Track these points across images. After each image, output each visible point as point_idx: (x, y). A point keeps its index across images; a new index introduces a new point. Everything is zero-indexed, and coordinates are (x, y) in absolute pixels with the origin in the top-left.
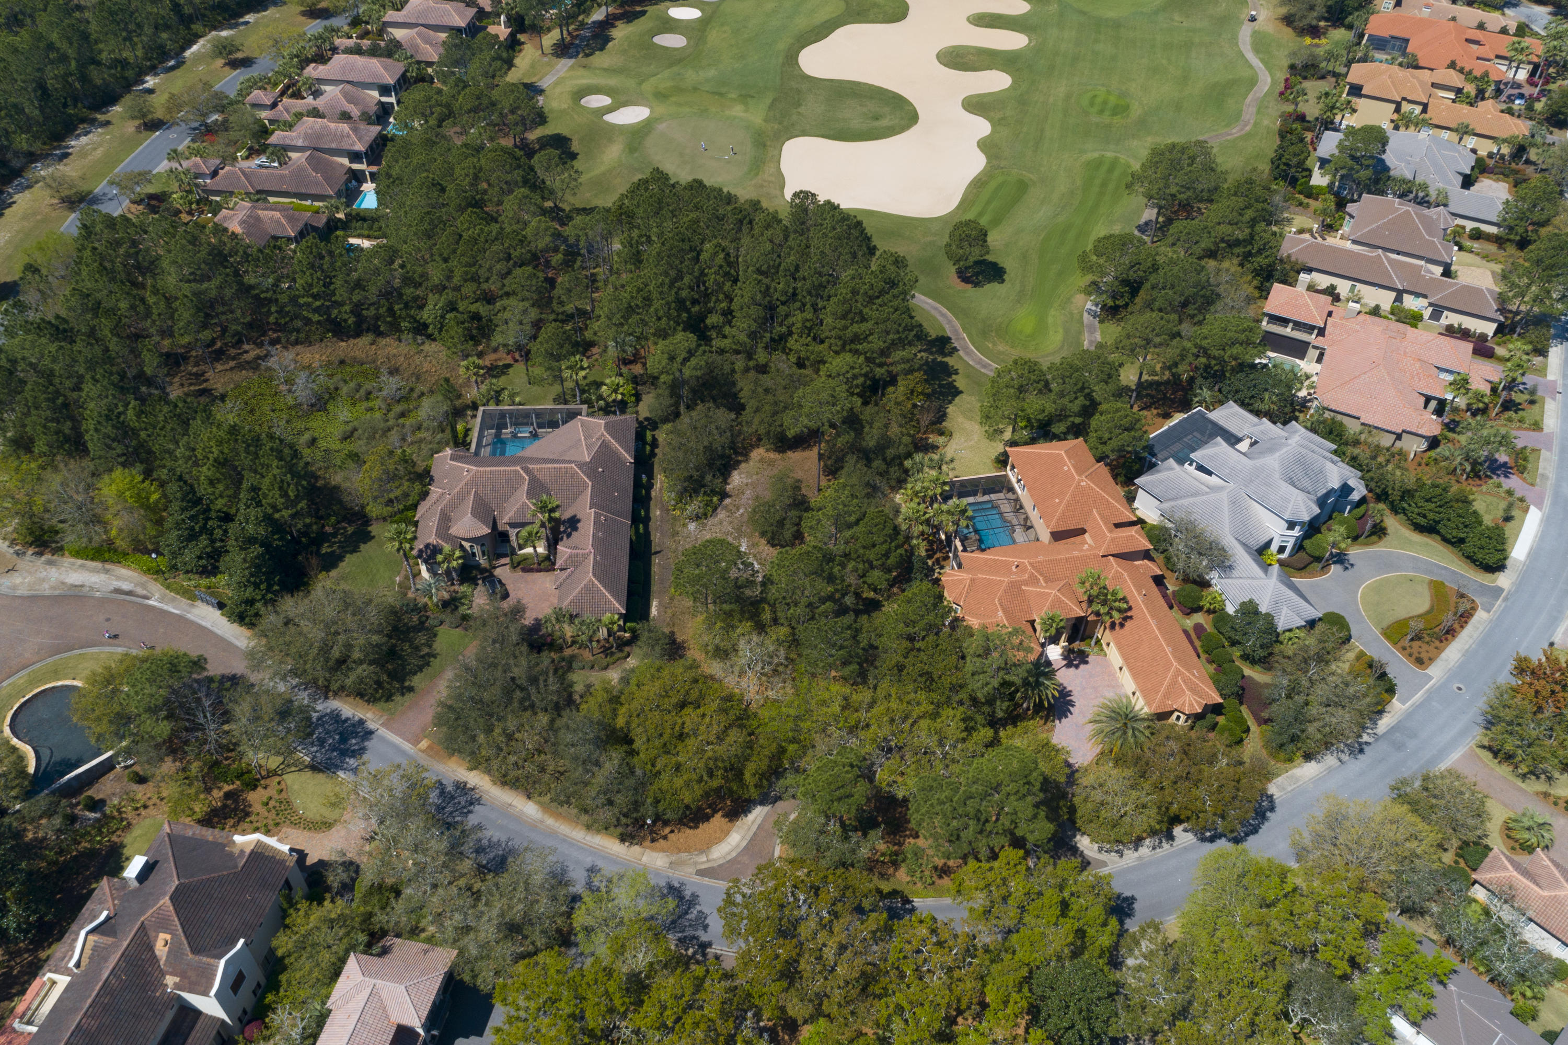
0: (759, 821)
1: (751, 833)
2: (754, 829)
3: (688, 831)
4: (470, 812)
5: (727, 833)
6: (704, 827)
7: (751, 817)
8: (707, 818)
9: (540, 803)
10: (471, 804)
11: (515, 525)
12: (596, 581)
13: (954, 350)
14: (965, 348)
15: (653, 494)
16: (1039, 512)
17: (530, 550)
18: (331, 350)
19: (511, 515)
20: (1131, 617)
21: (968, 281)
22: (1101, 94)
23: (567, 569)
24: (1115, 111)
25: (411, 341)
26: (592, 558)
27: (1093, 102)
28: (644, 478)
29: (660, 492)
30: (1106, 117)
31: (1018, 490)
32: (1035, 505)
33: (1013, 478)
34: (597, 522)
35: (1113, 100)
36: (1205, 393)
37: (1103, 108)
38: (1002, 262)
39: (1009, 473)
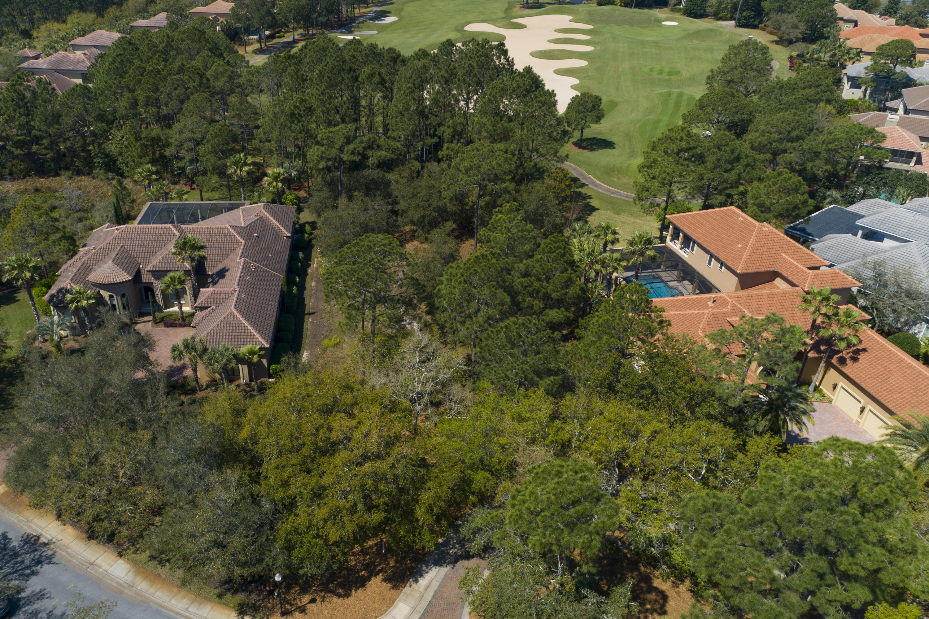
0: (435, 586)
1: (425, 604)
2: (429, 596)
3: (335, 600)
4: (34, 573)
5: (391, 603)
6: (357, 595)
7: (423, 582)
8: (362, 583)
9: (134, 563)
10: (39, 562)
11: (158, 274)
12: (239, 316)
13: (583, 185)
14: (593, 183)
15: (309, 271)
16: (718, 260)
17: (176, 309)
18: (30, 183)
19: (155, 263)
20: (864, 350)
21: (584, 148)
22: (657, 67)
23: (207, 308)
24: (670, 73)
25: (102, 177)
26: (236, 294)
27: (652, 70)
28: (301, 255)
29: (317, 269)
30: (665, 76)
31: (684, 254)
32: (712, 256)
33: (675, 246)
34: (246, 267)
35: (666, 69)
36: (835, 194)
37: (661, 72)
38: (609, 138)
39: (669, 243)
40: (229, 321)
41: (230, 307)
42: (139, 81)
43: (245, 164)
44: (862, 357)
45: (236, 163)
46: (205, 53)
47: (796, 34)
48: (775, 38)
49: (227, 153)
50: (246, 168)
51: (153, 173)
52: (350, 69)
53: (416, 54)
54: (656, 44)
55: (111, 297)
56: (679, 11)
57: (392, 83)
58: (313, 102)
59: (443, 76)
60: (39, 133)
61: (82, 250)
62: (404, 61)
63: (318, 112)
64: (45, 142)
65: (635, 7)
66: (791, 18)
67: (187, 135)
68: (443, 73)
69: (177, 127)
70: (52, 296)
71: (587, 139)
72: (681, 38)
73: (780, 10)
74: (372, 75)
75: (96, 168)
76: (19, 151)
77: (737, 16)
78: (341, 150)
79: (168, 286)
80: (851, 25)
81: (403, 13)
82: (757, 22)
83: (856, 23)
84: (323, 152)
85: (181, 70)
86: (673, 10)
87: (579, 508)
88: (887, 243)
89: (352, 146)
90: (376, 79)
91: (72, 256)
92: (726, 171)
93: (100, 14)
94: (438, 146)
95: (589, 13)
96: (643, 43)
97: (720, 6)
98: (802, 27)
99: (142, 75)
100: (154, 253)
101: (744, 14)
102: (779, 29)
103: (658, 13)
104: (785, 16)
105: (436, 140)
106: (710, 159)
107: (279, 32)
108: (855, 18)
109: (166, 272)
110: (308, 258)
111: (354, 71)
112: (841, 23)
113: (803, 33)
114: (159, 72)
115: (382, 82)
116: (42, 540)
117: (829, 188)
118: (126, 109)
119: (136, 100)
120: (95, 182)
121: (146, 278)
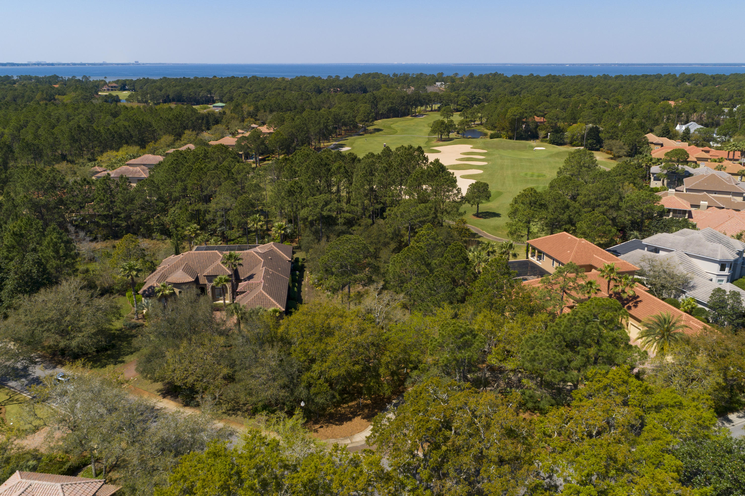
3: (334, 426)
6: (347, 424)
8: (349, 419)
11: (210, 278)
12: (265, 293)
13: (480, 237)
14: (486, 235)
15: (303, 283)
16: (557, 261)
17: (222, 302)
18: (109, 243)
19: (209, 271)
20: (641, 301)
21: (480, 217)
22: (530, 173)
23: (244, 292)
24: (539, 176)
25: (158, 238)
26: (262, 284)
27: (526, 174)
28: (298, 273)
29: (308, 282)
30: (535, 178)
31: (539, 263)
32: (554, 260)
33: (534, 260)
34: (266, 272)
35: (536, 174)
36: (636, 233)
37: (532, 176)
38: (497, 212)
39: (531, 258)
40: (260, 297)
41: (261, 289)
42: (189, 175)
43: (260, 221)
44: (640, 305)
45: (253, 220)
46: (230, 159)
47: (623, 152)
48: (611, 156)
49: (247, 215)
50: (260, 223)
51: (198, 230)
52: (326, 164)
53: (367, 156)
54: (530, 160)
55: (180, 292)
56: (546, 141)
57: (352, 173)
58: (303, 184)
59: (384, 167)
60: (119, 210)
61: (159, 269)
62: (359, 160)
63: (306, 189)
64: (122, 215)
65: (517, 139)
66: (619, 143)
67: (222, 205)
68: (385, 165)
69: (213, 201)
70: (145, 291)
71: (482, 213)
72: (547, 157)
73: (611, 138)
74: (340, 168)
75: (154, 232)
76: (104, 222)
77: (584, 143)
78: (322, 209)
79: (218, 283)
80: (659, 147)
81: (354, 145)
82: (598, 147)
83: (662, 145)
84: (311, 211)
85: (216, 167)
86: (542, 141)
87: (465, 338)
88: (662, 253)
89: (329, 207)
90: (342, 170)
91: (152, 272)
92: (560, 214)
93: (143, 147)
94: (383, 210)
95: (484, 143)
96: (521, 160)
97: (572, 138)
98: (627, 148)
99: (191, 171)
100: (207, 267)
101: (589, 141)
102: (611, 150)
103: (532, 143)
104: (614, 141)
105: (381, 205)
106: (551, 207)
107: (268, 157)
108: (661, 142)
109: (216, 276)
110: (302, 276)
111: (329, 165)
112: (652, 146)
113: (627, 152)
114: (202, 169)
115: (347, 172)
116: (156, 408)
117: (632, 230)
118: (179, 192)
119: (186, 186)
120: (154, 241)
121: (203, 281)
